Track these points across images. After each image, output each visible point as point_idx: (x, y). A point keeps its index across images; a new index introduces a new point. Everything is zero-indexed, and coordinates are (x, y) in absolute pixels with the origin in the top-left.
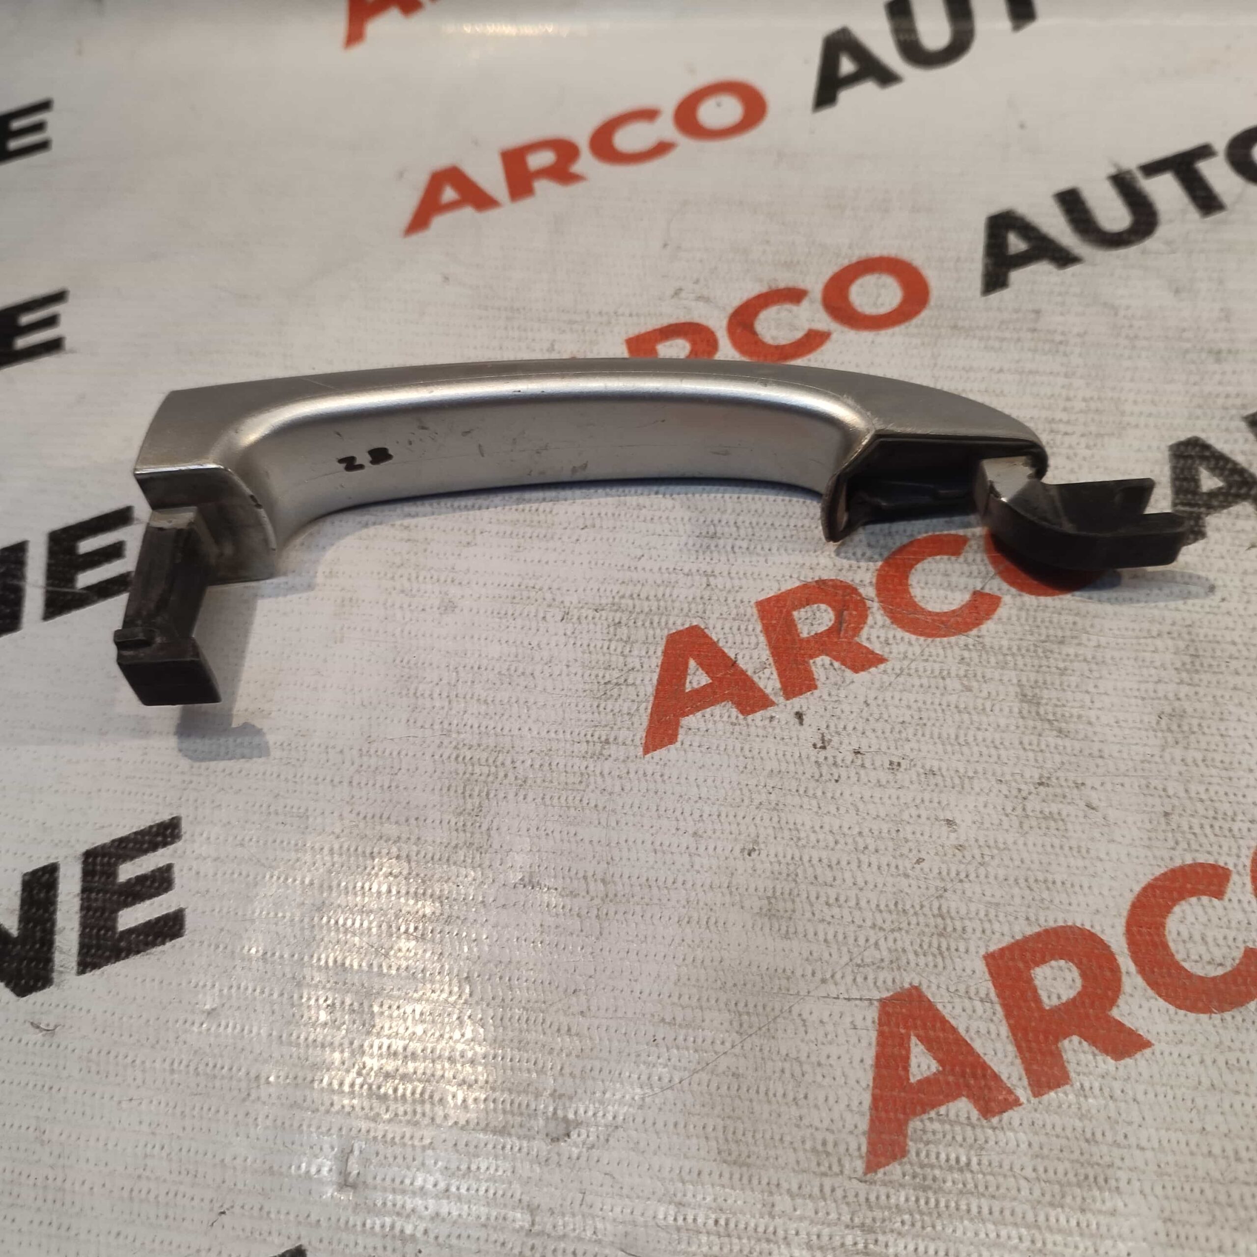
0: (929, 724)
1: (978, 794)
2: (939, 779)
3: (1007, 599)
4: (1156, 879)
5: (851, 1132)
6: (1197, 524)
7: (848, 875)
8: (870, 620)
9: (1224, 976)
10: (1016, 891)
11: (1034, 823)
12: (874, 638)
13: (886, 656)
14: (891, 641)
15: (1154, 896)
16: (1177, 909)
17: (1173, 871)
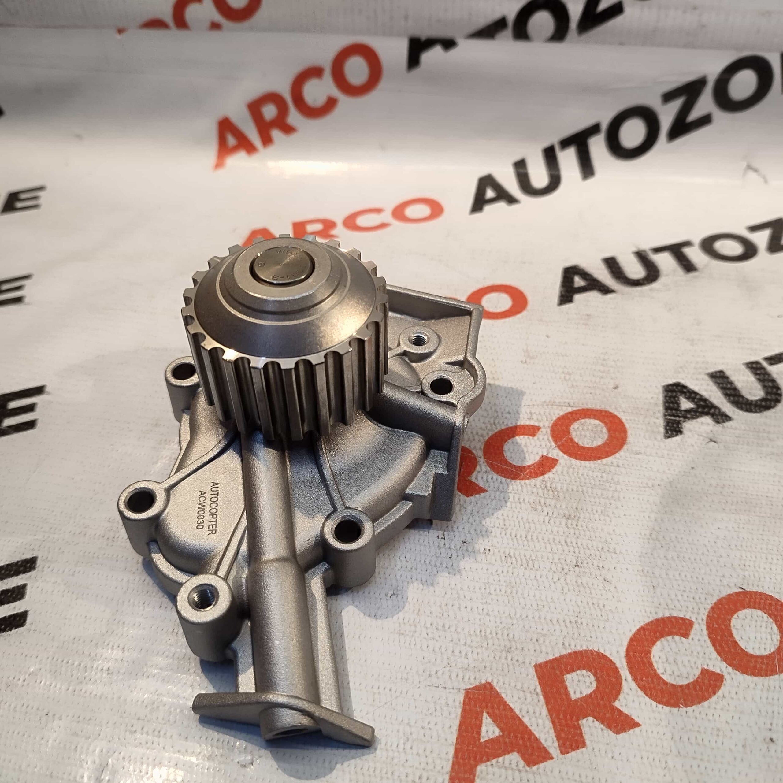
1: (537, 570)
2: (514, 560)
4: (646, 624)
6: (678, 427)
8: (478, 468)
9: (688, 685)
10: (557, 627)
11: (571, 588)
13: (486, 488)
14: (490, 480)
15: (645, 635)
16: (658, 643)
17: (657, 620)
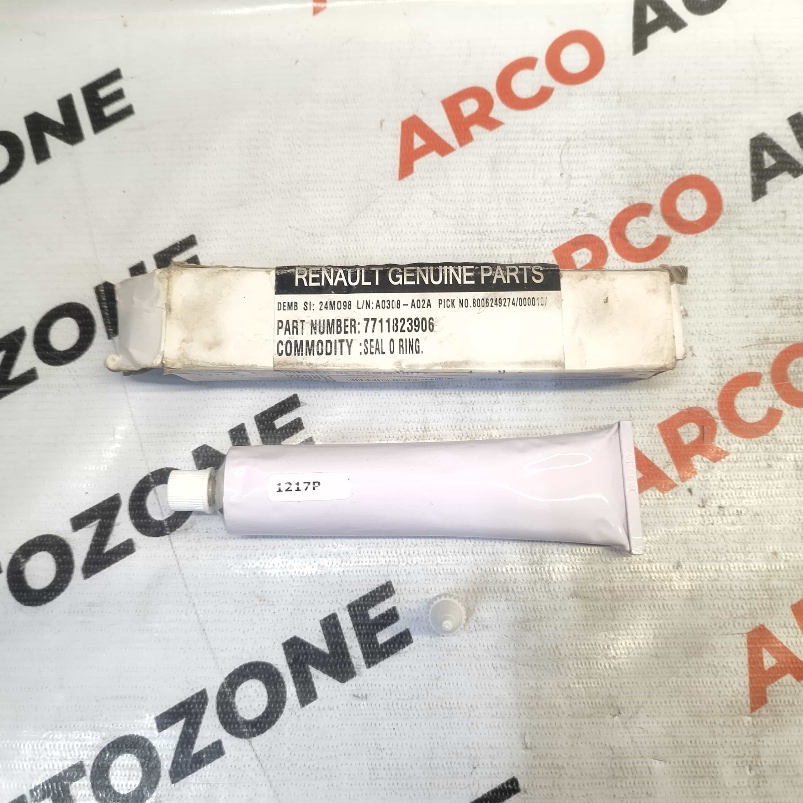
0: (753, 488)
3: (785, 411)
5: (742, 696)
7: (725, 575)
12: (722, 442)
